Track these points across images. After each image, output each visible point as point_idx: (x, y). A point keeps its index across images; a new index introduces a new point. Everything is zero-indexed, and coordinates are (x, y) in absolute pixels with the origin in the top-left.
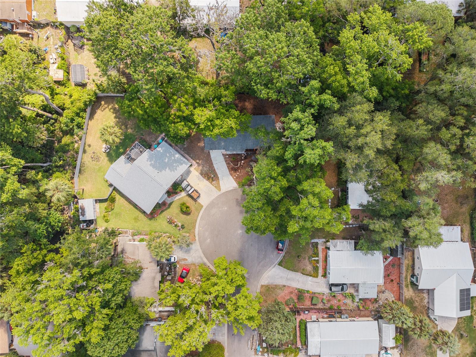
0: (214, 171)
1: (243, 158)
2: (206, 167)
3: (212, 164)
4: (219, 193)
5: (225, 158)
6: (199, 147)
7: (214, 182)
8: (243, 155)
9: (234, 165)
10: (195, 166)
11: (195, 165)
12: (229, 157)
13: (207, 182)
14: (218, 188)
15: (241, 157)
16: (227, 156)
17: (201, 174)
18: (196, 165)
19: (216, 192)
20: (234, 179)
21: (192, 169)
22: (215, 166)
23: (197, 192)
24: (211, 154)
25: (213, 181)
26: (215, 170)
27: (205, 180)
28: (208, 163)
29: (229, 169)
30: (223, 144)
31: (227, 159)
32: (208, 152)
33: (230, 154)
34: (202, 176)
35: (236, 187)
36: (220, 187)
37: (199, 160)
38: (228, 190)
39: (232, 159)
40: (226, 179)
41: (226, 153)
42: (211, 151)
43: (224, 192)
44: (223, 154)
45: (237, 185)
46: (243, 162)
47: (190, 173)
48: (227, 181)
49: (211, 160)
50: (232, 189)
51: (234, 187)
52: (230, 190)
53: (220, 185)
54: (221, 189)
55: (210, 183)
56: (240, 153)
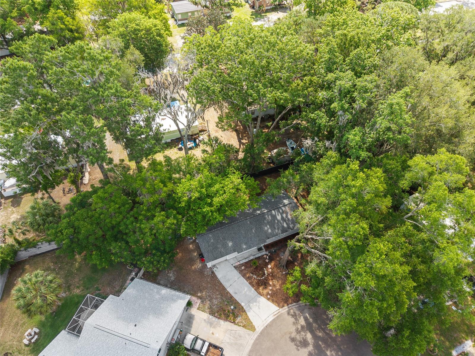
0: (231, 300)
1: (267, 261)
2: (217, 298)
3: (224, 289)
4: (255, 335)
5: (241, 272)
6: (195, 271)
7: (238, 320)
8: (265, 256)
9: (258, 276)
10: (198, 304)
11: (197, 302)
12: (246, 267)
13: (227, 323)
14: (249, 326)
15: (264, 261)
16: (243, 268)
17: (212, 313)
18: (199, 301)
19: (249, 335)
20: (268, 299)
21: (194, 311)
22: (230, 290)
23: (216, 347)
24: (216, 273)
25: (235, 317)
26: (232, 297)
27: (222, 322)
28: (217, 290)
29: (253, 286)
30: (230, 244)
31: (244, 272)
32: (210, 273)
33: (246, 263)
34: (215, 316)
35: (278, 312)
36: (252, 323)
37: (201, 291)
38: (267, 324)
39: (252, 269)
40: (256, 305)
41: (239, 263)
42: (215, 269)
43: (261, 330)
44: (234, 267)
45: (279, 308)
46: (269, 266)
47: (193, 319)
48: (259, 308)
49: (221, 284)
50: (273, 318)
51: (275, 313)
52: (271, 322)
53: (249, 319)
54: (256, 327)
55: (231, 324)
56: (260, 255)
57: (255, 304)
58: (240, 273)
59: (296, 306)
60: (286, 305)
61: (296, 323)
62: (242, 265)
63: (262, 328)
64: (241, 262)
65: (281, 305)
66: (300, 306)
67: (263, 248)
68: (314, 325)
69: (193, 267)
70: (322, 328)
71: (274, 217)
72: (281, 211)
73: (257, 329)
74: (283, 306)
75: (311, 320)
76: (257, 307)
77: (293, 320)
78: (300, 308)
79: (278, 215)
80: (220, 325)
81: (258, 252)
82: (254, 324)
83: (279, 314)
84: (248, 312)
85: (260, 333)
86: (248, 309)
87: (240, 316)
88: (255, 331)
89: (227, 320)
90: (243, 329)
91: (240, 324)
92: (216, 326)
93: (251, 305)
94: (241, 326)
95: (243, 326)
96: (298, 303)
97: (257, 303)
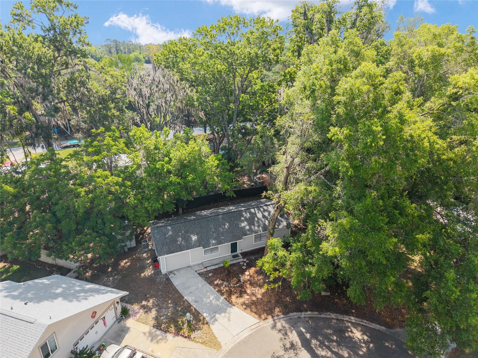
0: (189, 310)
1: (244, 267)
2: (168, 308)
3: (180, 297)
4: (220, 355)
5: (207, 279)
6: (143, 279)
7: (196, 334)
8: (242, 263)
9: (230, 283)
10: (139, 315)
11: (138, 312)
12: (215, 274)
13: (178, 338)
14: (213, 343)
15: (241, 268)
16: (210, 275)
17: (157, 325)
18: (141, 311)
19: (210, 354)
20: (244, 310)
21: (131, 322)
22: (189, 298)
24: (172, 280)
25: (192, 330)
26: (190, 306)
27: (170, 336)
28: (170, 298)
29: (222, 294)
30: (194, 238)
31: (212, 279)
32: (164, 280)
33: (215, 270)
34: (161, 329)
35: (257, 325)
36: (216, 338)
37: (147, 300)
38: (240, 340)
39: (222, 275)
40: (225, 316)
41: (205, 270)
42: (171, 275)
43: (230, 348)
44: (199, 274)
45: (259, 321)
46: (247, 273)
47: (127, 333)
48: (229, 320)
49: (177, 291)
50: (249, 333)
51: (253, 327)
52: (246, 338)
53: (213, 333)
54: (222, 344)
55: (185, 339)
56: (235, 262)
57: (223, 314)
58: (205, 280)
59: (285, 319)
60: (270, 317)
61: (285, 339)
62: (210, 271)
63: (232, 345)
64: (209, 269)
65: (263, 317)
66: (291, 319)
67: (240, 255)
68: (313, 341)
69: (143, 275)
70: (326, 346)
71: (253, 215)
72: (262, 209)
73: (224, 347)
74: (266, 319)
75: (308, 336)
76: (226, 319)
77: (280, 335)
78: (291, 321)
79: (258, 213)
80: (167, 340)
81: (233, 259)
82: (219, 340)
83: (259, 328)
84: (213, 324)
85: (227, 352)
86: (212, 321)
87: (198, 330)
88: (221, 349)
89: (178, 334)
90: (203, 346)
91: (197, 340)
92: (160, 341)
93: (217, 316)
94: (198, 342)
95: (202, 343)
96: (287, 316)
97: (226, 314)
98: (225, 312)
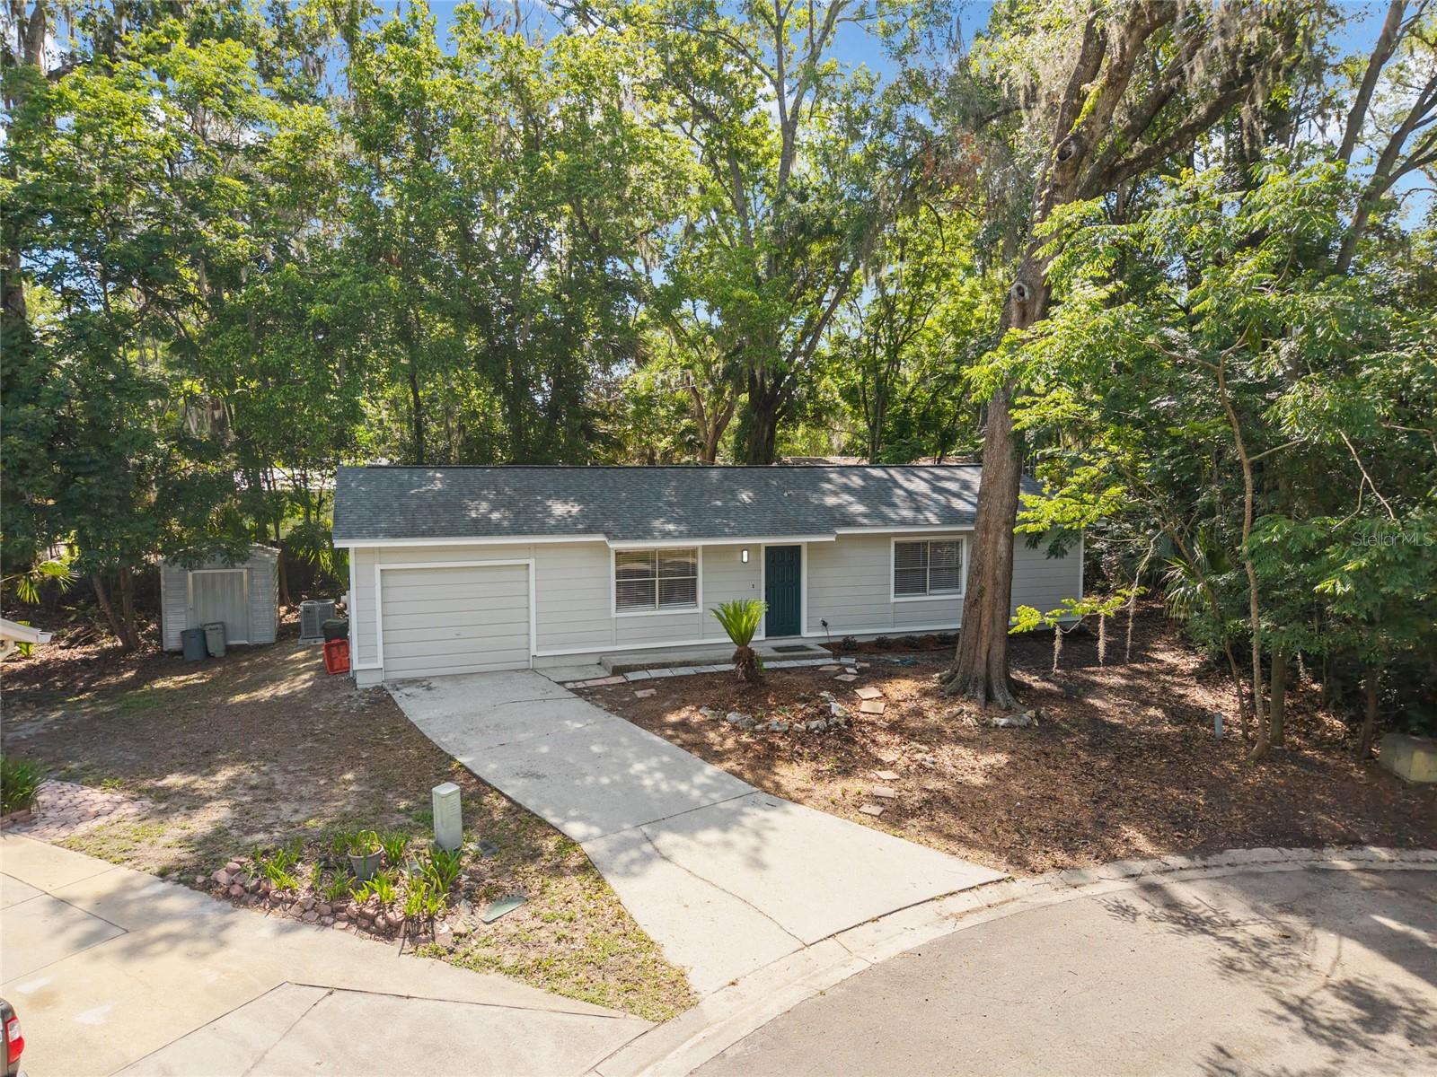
36: (650, 946)
38: (856, 965)
40: (727, 845)
43: (772, 1010)
45: (998, 875)
50: (933, 933)
51: (954, 904)
53: (622, 919)
54: (695, 981)
55: (377, 941)
57: (710, 836)
63: (792, 997)
66: (1255, 875)
73: (713, 1004)
80: (221, 944)
82: (674, 955)
83: (1011, 908)
84: (627, 873)
85: (747, 1040)
86: (624, 857)
87: (510, 899)
88: (686, 1016)
89: (334, 912)
90: (521, 991)
91: (484, 953)
92: (160, 947)
93: (666, 840)
94: (495, 964)
95: (519, 972)
96: (1211, 861)
97: (734, 836)
98: (724, 827)
